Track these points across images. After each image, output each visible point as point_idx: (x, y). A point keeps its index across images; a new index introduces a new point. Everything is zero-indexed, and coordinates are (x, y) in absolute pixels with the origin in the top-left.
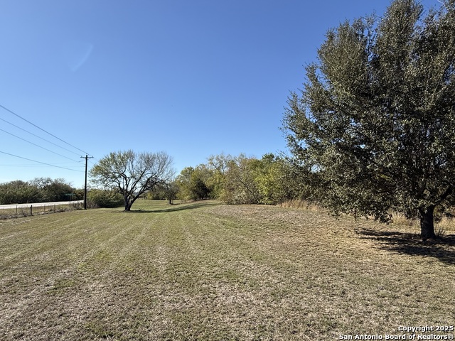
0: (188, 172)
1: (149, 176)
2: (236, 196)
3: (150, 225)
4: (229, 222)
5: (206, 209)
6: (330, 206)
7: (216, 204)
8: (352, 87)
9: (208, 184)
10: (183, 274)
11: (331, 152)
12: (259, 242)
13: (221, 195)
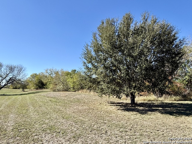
0: (34, 76)
1: (11, 77)
2: (58, 87)
3: (8, 102)
4: (54, 100)
5: (42, 94)
6: (99, 92)
7: (48, 91)
8: (111, 43)
9: (44, 82)
10: (23, 131)
11: (101, 69)
12: (68, 109)
13: (50, 87)
